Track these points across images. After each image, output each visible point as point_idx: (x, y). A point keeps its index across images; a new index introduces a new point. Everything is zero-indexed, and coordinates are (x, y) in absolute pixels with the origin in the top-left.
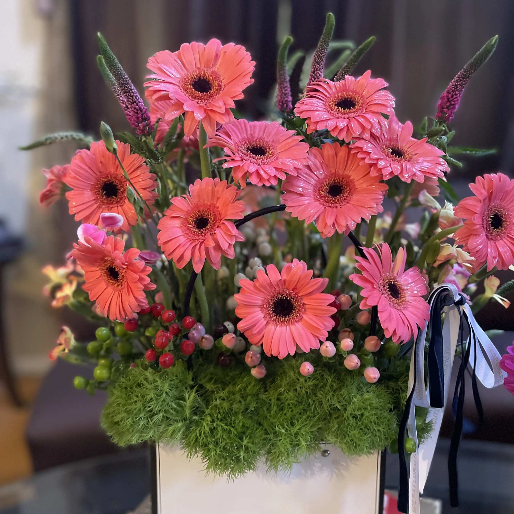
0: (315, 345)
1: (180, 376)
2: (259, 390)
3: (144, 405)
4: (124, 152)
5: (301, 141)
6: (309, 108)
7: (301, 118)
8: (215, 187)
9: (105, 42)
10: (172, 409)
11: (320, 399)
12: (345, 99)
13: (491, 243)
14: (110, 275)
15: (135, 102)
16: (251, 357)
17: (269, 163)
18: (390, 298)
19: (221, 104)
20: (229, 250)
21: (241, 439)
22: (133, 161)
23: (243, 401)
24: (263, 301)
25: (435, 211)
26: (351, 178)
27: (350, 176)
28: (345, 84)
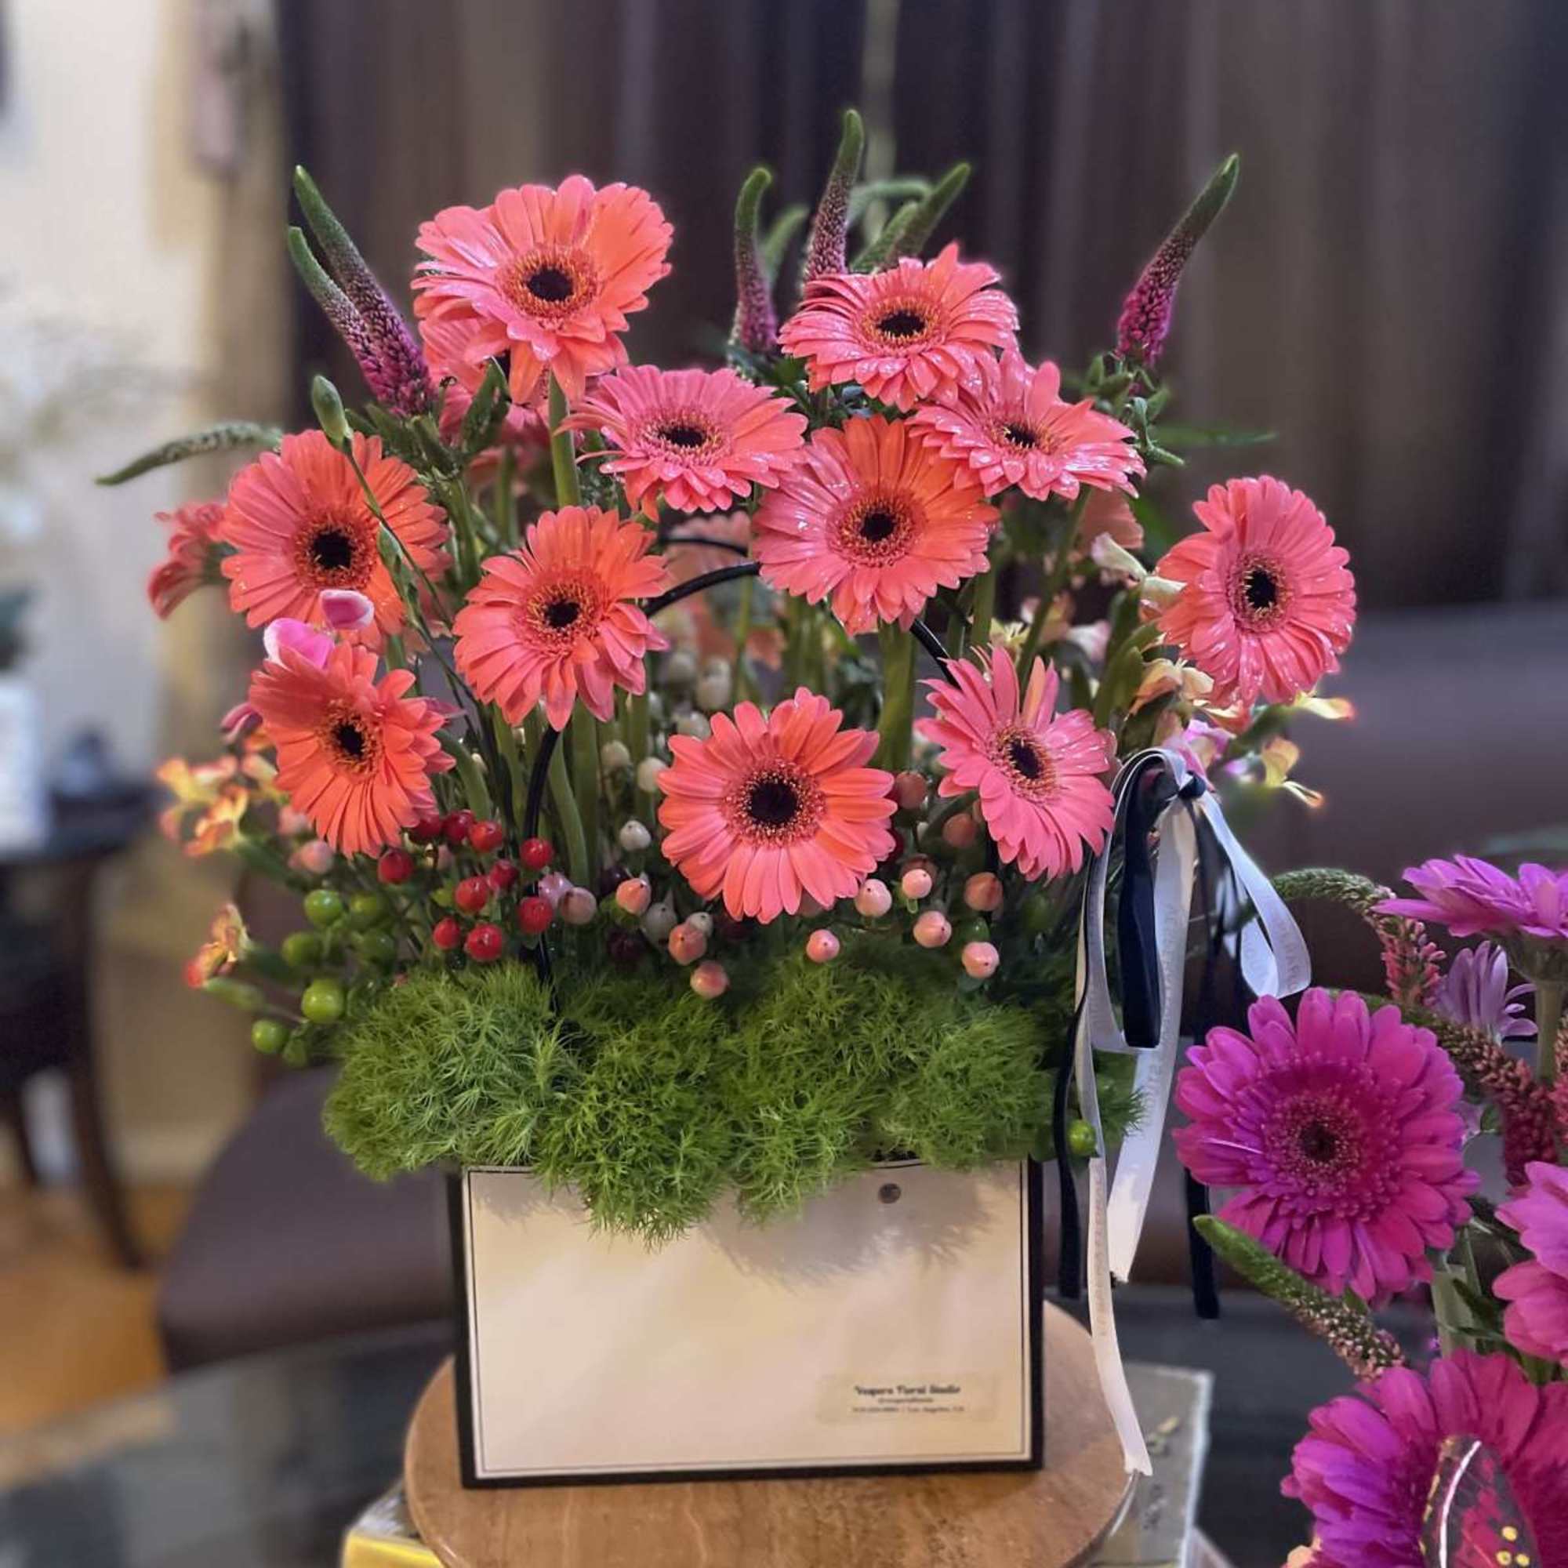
1: (521, 998)
2: (717, 1026)
3: (433, 1066)
4: (369, 454)
5: (788, 410)
6: (813, 334)
7: (796, 357)
8: (590, 528)
9: (314, 191)
10: (502, 1078)
11: (867, 1039)
12: (900, 313)
13: (1249, 642)
14: (342, 747)
16: (684, 940)
17: (711, 462)
18: (1014, 776)
19: (594, 322)
20: (633, 671)
21: (676, 1138)
22: (386, 477)
23: (677, 1053)
25: (1132, 583)
26: (915, 497)
27: (913, 493)
28: (900, 278)
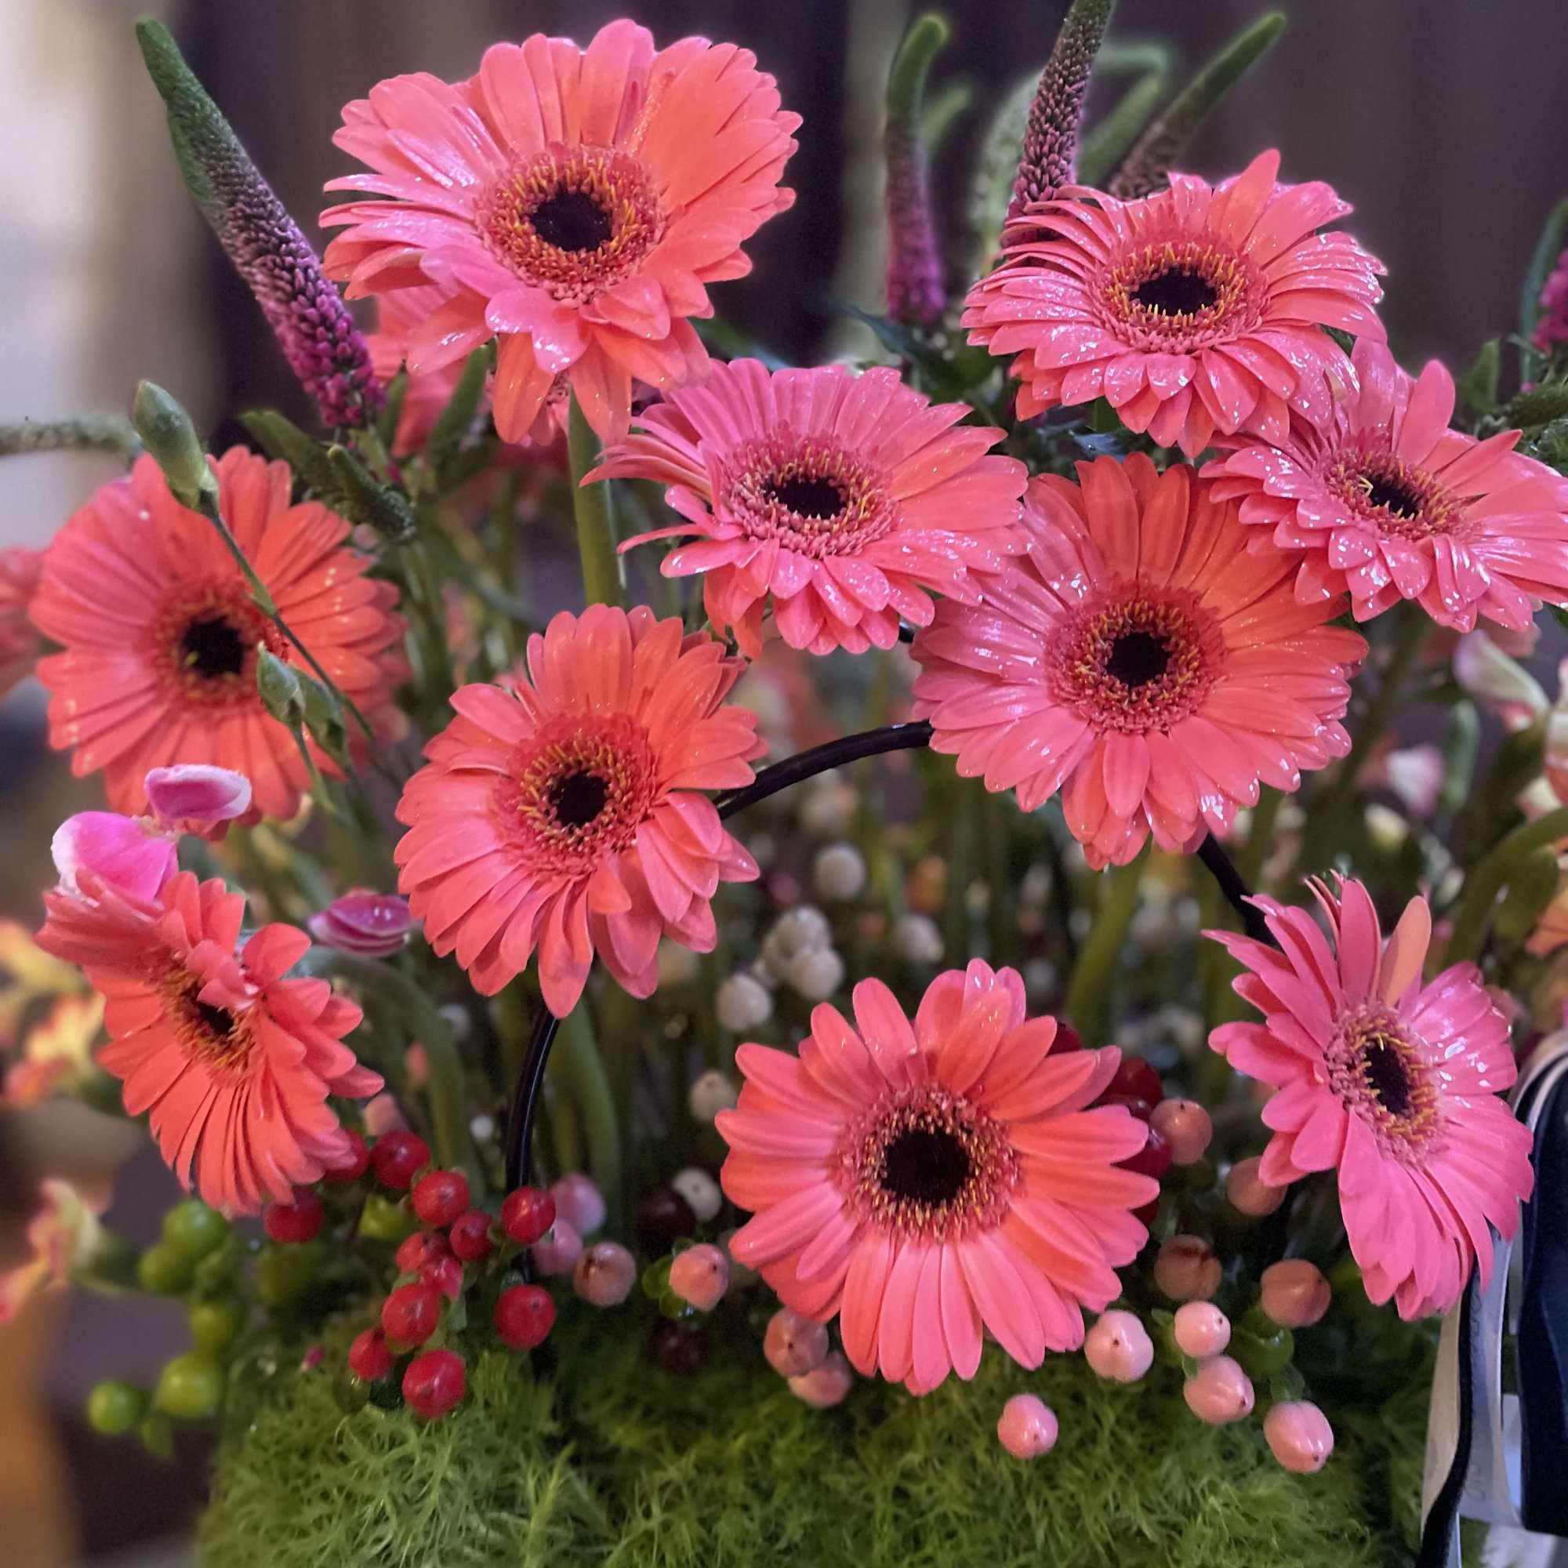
0: (1065, 1333)
1: (504, 1402)
2: (821, 1456)
3: (353, 1535)
4: (267, 497)
5: (995, 450)
6: (1025, 312)
7: (992, 353)
8: (634, 645)
10: (472, 1542)
11: (1072, 1497)
12: (1171, 269)
15: (303, 291)
16: (791, 1346)
17: (858, 551)
18: (1380, 1119)
19: (650, 298)
20: (693, 920)
22: (303, 531)
23: (756, 1505)
24: (840, 1138)
25: (1520, 722)
26: (1204, 604)
27: (1200, 597)
28: (1171, 208)
